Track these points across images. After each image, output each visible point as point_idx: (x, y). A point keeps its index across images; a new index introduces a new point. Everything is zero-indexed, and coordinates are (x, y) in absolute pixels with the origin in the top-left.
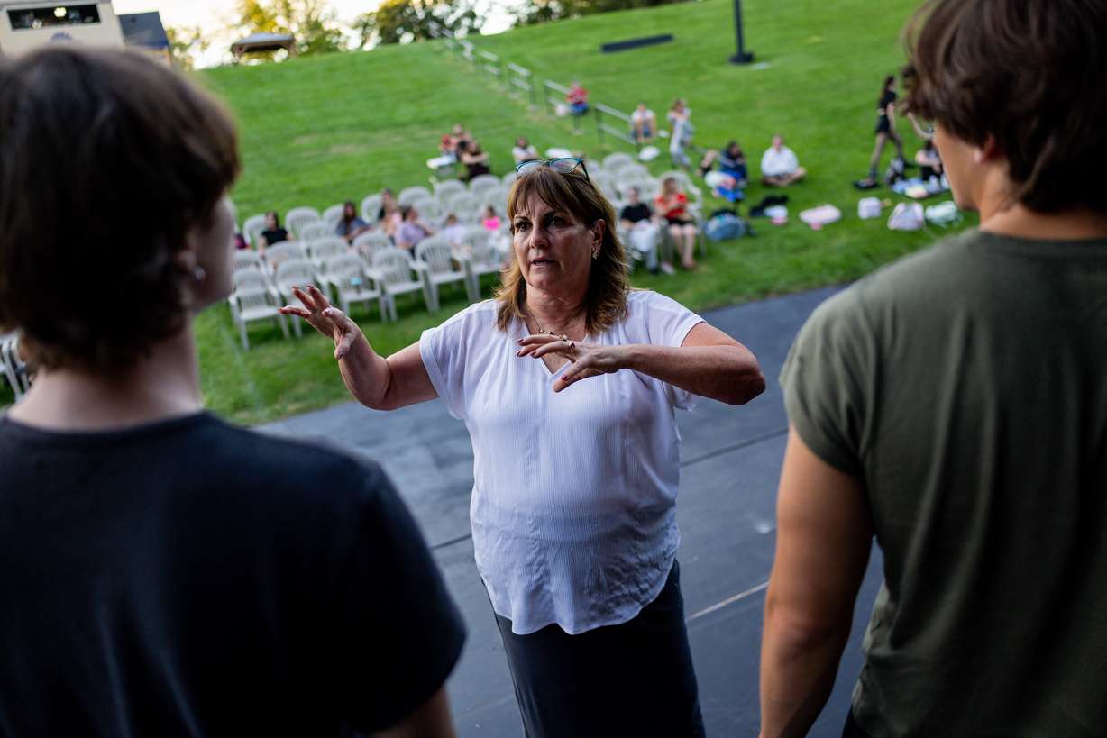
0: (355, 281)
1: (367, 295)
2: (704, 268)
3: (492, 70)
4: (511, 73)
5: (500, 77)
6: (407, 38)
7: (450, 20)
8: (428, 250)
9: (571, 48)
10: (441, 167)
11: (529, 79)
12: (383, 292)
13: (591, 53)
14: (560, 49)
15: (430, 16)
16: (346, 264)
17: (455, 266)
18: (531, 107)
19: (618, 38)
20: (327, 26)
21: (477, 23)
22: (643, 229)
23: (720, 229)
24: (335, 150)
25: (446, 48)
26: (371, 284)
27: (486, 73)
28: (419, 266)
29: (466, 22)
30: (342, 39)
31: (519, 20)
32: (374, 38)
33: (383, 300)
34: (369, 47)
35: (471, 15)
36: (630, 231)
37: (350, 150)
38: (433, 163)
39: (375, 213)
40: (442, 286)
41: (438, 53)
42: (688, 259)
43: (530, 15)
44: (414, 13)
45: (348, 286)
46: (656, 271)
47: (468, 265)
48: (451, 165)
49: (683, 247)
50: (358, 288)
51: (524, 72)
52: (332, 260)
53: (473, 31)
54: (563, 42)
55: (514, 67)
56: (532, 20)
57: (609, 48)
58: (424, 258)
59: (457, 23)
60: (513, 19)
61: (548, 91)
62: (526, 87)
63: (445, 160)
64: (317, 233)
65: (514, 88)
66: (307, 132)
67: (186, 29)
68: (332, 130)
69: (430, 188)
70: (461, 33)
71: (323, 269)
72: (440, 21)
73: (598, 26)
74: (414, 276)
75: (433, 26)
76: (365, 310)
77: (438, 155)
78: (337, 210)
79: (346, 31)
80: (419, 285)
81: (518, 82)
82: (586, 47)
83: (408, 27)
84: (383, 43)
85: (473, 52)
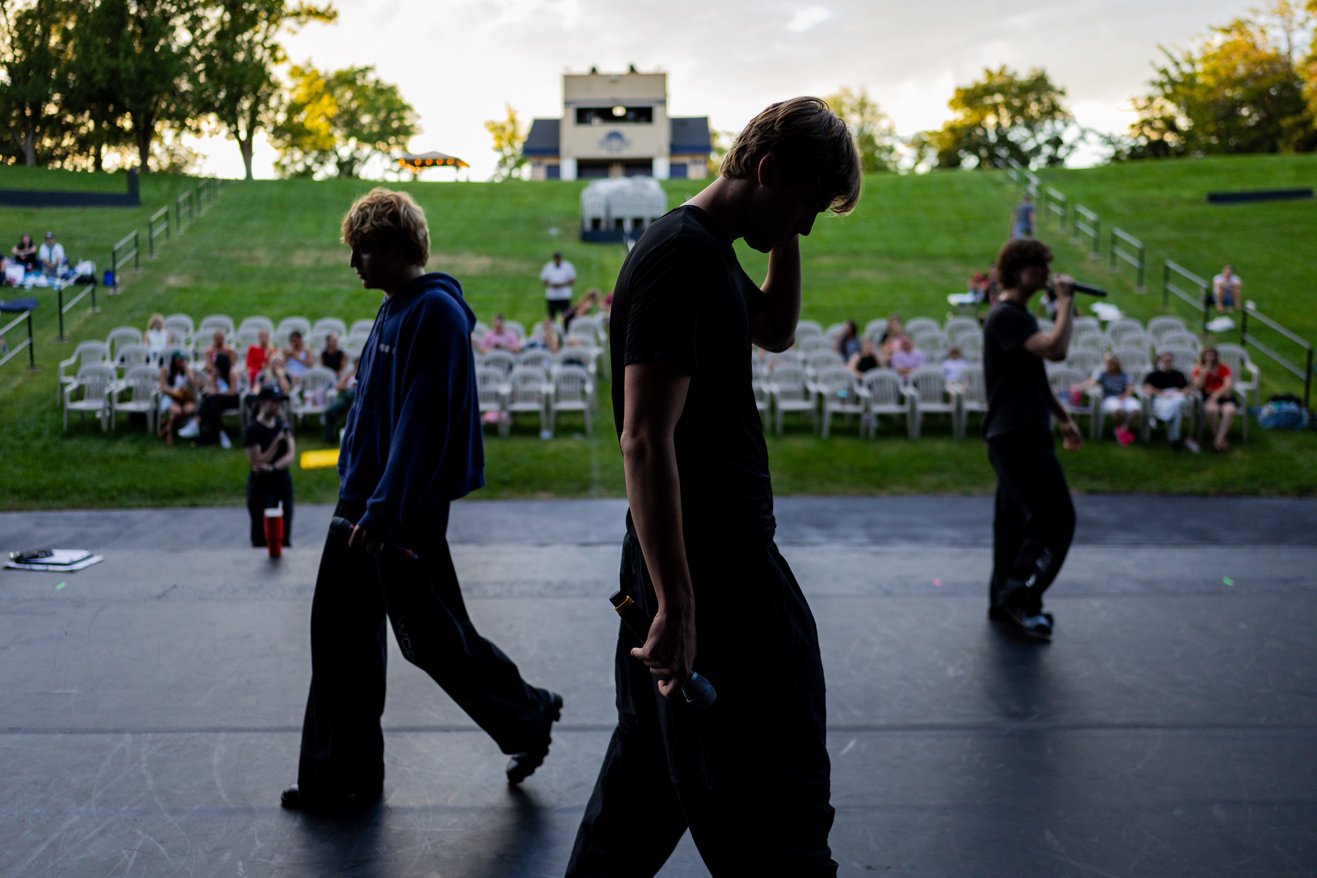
0: (843, 393)
1: (850, 408)
2: (1238, 454)
3: (1056, 209)
4: (1077, 215)
5: (1063, 219)
6: (970, 162)
7: (1028, 146)
8: (922, 379)
9: (1168, 193)
10: (962, 305)
11: (1096, 226)
12: (867, 410)
13: (1194, 202)
14: (1154, 193)
15: (1003, 140)
16: (838, 377)
17: (946, 398)
18: (1091, 255)
19: (1237, 188)
20: (879, 141)
21: (1061, 152)
22: (1169, 397)
23: (1272, 416)
24: (855, 274)
25: (1009, 179)
26: (857, 400)
27: (1048, 212)
28: (909, 391)
29: (1047, 150)
30: (893, 157)
31: (1118, 153)
32: (932, 158)
33: (865, 417)
34: (923, 169)
35: (1056, 142)
36: (1153, 397)
37: (870, 276)
38: (954, 299)
39: (878, 337)
40: (928, 416)
41: (998, 185)
42: (1220, 439)
43: (1133, 149)
44: (986, 136)
45: (835, 397)
46: (1179, 446)
47: (959, 398)
48: (973, 304)
49: (1218, 426)
50: (843, 401)
51: (1091, 216)
52: (825, 371)
53: (1053, 160)
54: (1160, 186)
55: (1082, 210)
56: (1136, 154)
57: (1215, 198)
58: (915, 385)
59: (1037, 151)
60: (1110, 151)
61: (1115, 240)
62: (1091, 233)
63: (968, 298)
64: (817, 346)
65: (1077, 232)
66: (831, 253)
67: (729, 134)
68: (856, 253)
69: (942, 322)
70: (1037, 164)
71: (815, 379)
72: (1014, 148)
73: (1211, 171)
74: (901, 400)
75: (1003, 152)
76: (845, 424)
77: (964, 291)
78: (839, 329)
79: (900, 148)
80: (905, 409)
81: (1082, 227)
82: (1188, 194)
83: (973, 149)
84: (940, 166)
85: (1039, 188)
